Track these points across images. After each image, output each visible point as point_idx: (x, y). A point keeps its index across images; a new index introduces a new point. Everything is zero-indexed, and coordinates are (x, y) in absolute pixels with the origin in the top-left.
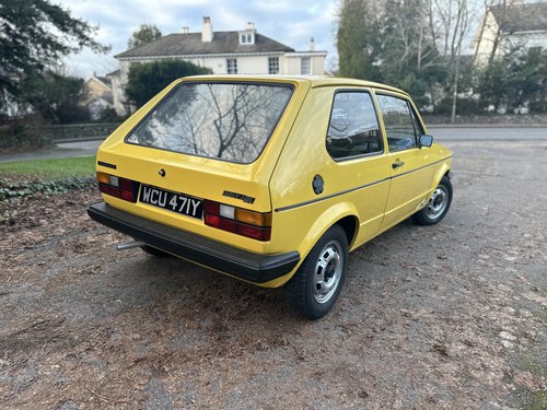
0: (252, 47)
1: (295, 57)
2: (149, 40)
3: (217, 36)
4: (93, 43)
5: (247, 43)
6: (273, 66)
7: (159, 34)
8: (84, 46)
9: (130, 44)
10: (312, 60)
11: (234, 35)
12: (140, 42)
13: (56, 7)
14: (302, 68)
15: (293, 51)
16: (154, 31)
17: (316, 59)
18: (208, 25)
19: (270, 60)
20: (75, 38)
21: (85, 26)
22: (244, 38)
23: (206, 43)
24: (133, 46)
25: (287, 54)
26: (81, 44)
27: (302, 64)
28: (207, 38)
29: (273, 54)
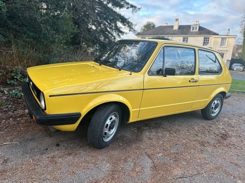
0: (197, 32)
1: (218, 37)
2: (150, 29)
3: (180, 27)
4: (134, 30)
5: (194, 31)
6: (206, 42)
7: (154, 26)
8: (131, 32)
9: (141, 30)
10: (227, 39)
11: (189, 27)
12: (146, 29)
13: (123, 16)
14: (221, 43)
15: (218, 35)
16: (152, 25)
17: (230, 39)
18: (177, 22)
19: (205, 38)
20: (128, 28)
21: (132, 23)
22: (193, 28)
23: (175, 30)
24: (142, 31)
25: (214, 36)
26: (130, 31)
27: (222, 41)
28: (176, 28)
29: (206, 36)
